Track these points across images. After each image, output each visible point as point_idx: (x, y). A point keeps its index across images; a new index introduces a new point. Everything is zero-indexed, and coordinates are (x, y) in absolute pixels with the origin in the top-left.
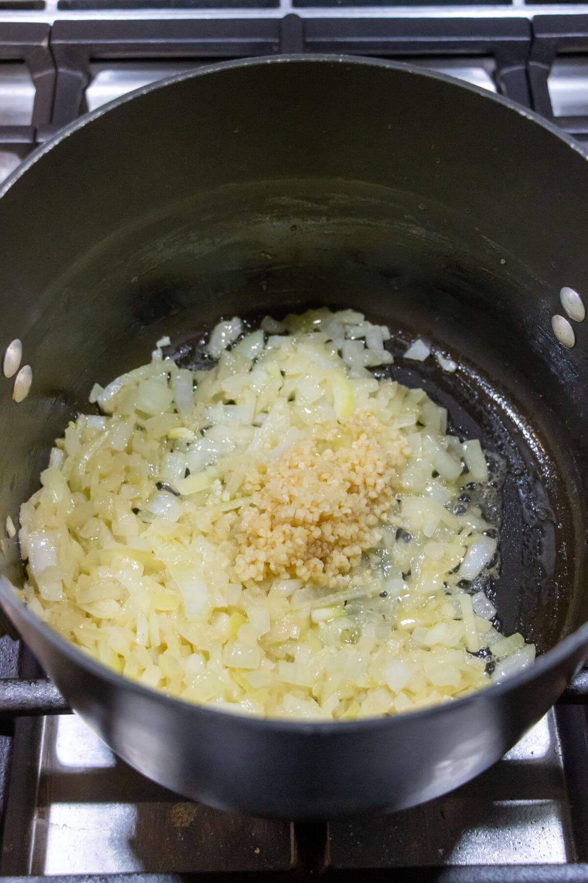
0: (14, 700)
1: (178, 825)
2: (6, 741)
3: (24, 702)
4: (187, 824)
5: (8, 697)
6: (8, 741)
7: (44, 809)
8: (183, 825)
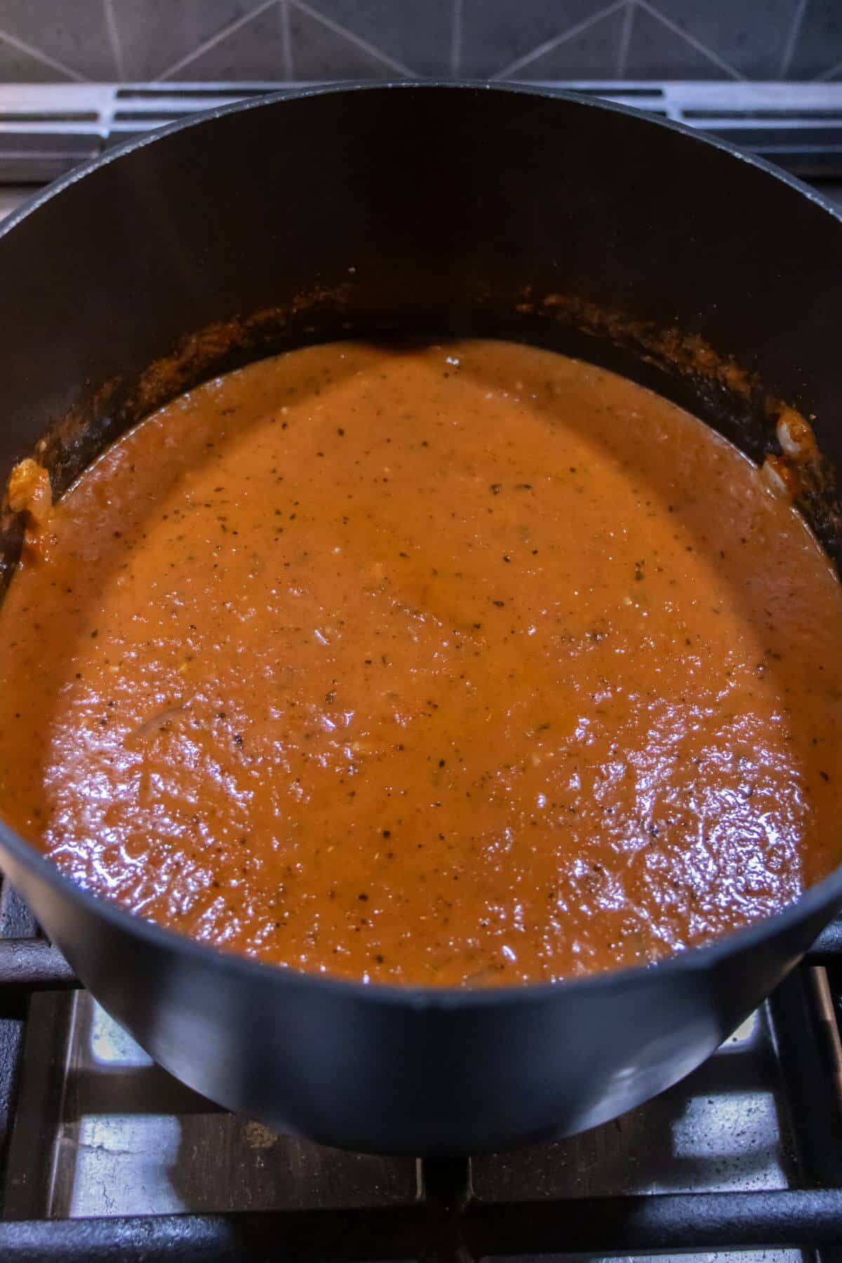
0: (26, 968)
1: (257, 1145)
2: (15, 1027)
3: (41, 970)
4: (268, 1144)
5: (17, 964)
6: (18, 1027)
7: (72, 1125)
8: (263, 1145)
